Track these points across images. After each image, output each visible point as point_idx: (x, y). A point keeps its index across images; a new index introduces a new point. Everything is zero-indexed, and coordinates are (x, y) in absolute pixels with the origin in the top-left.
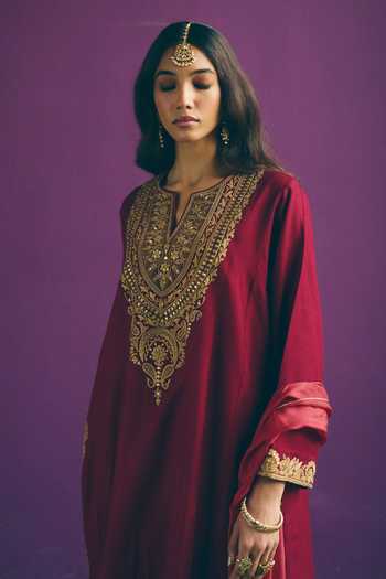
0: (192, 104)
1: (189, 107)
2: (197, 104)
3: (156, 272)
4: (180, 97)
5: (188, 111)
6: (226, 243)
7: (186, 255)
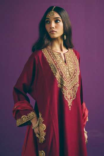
0: (54, 27)
1: (53, 28)
5: (53, 29)
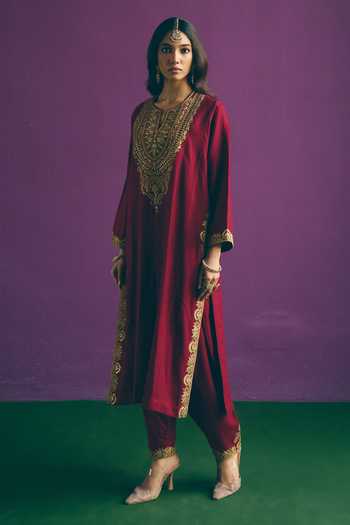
2: (181, 62)
3: (150, 149)
4: (174, 57)
6: (185, 133)
7: (166, 139)
